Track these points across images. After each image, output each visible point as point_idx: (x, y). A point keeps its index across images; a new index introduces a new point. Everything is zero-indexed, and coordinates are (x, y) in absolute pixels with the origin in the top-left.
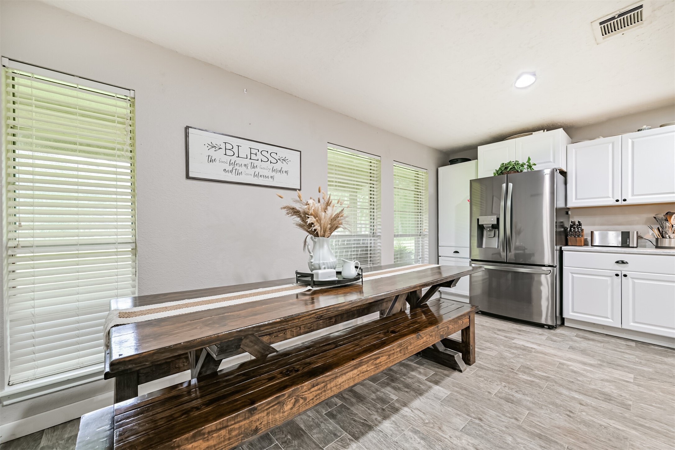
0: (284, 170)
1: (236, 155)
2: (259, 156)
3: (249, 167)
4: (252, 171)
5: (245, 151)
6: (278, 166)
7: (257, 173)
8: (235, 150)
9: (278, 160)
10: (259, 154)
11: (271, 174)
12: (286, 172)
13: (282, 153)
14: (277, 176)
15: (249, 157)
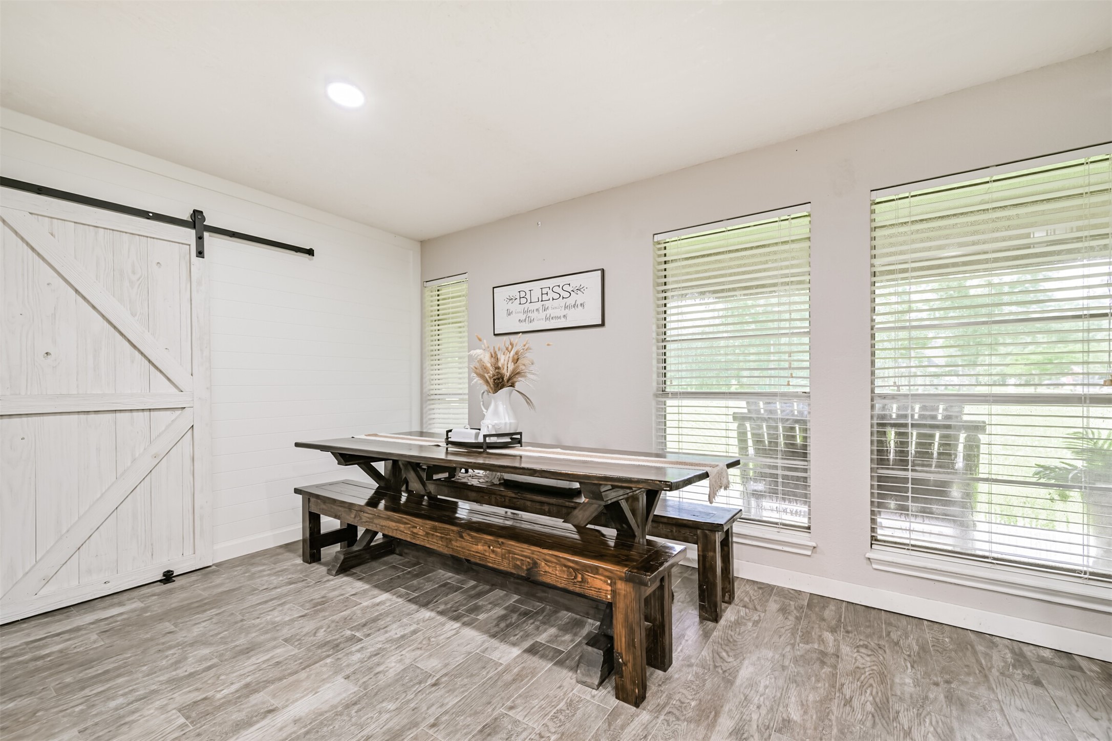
0: (579, 303)
1: (529, 301)
2: (551, 295)
3: (541, 311)
4: (543, 315)
5: (536, 294)
6: (570, 301)
7: (548, 316)
8: (528, 296)
9: (572, 292)
10: (550, 292)
11: (563, 312)
12: (581, 305)
13: (575, 281)
14: (571, 313)
15: (540, 300)
